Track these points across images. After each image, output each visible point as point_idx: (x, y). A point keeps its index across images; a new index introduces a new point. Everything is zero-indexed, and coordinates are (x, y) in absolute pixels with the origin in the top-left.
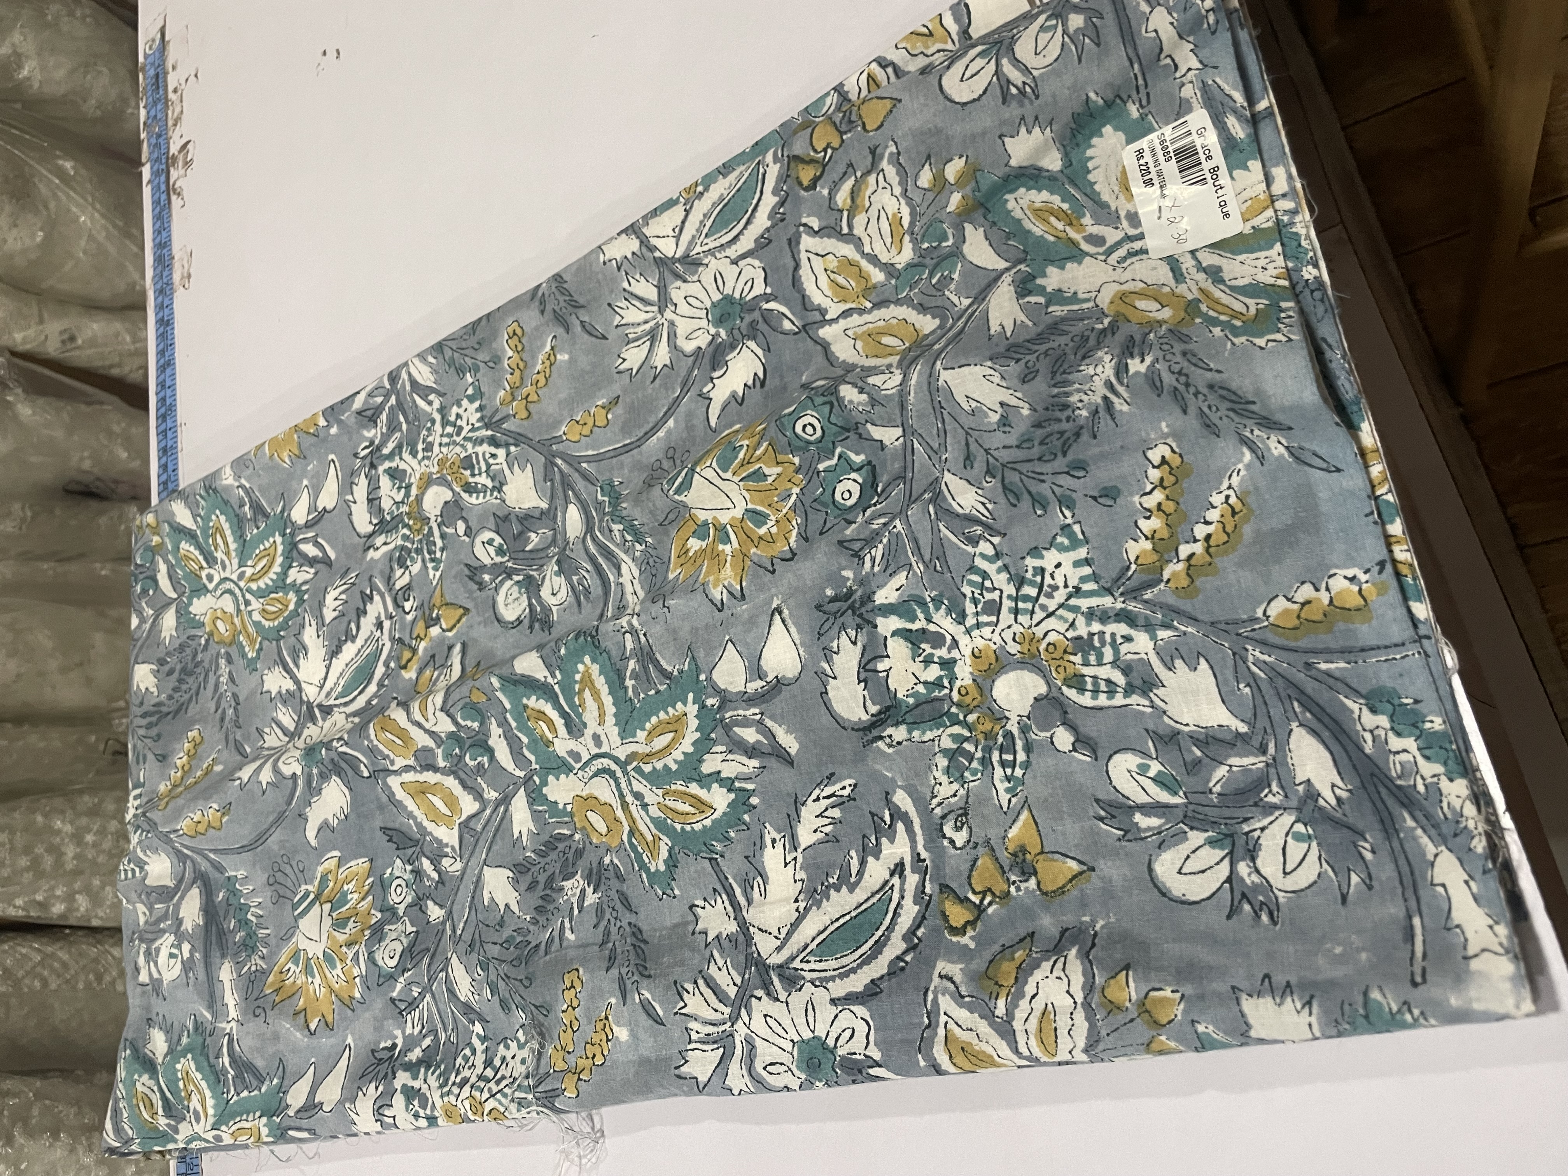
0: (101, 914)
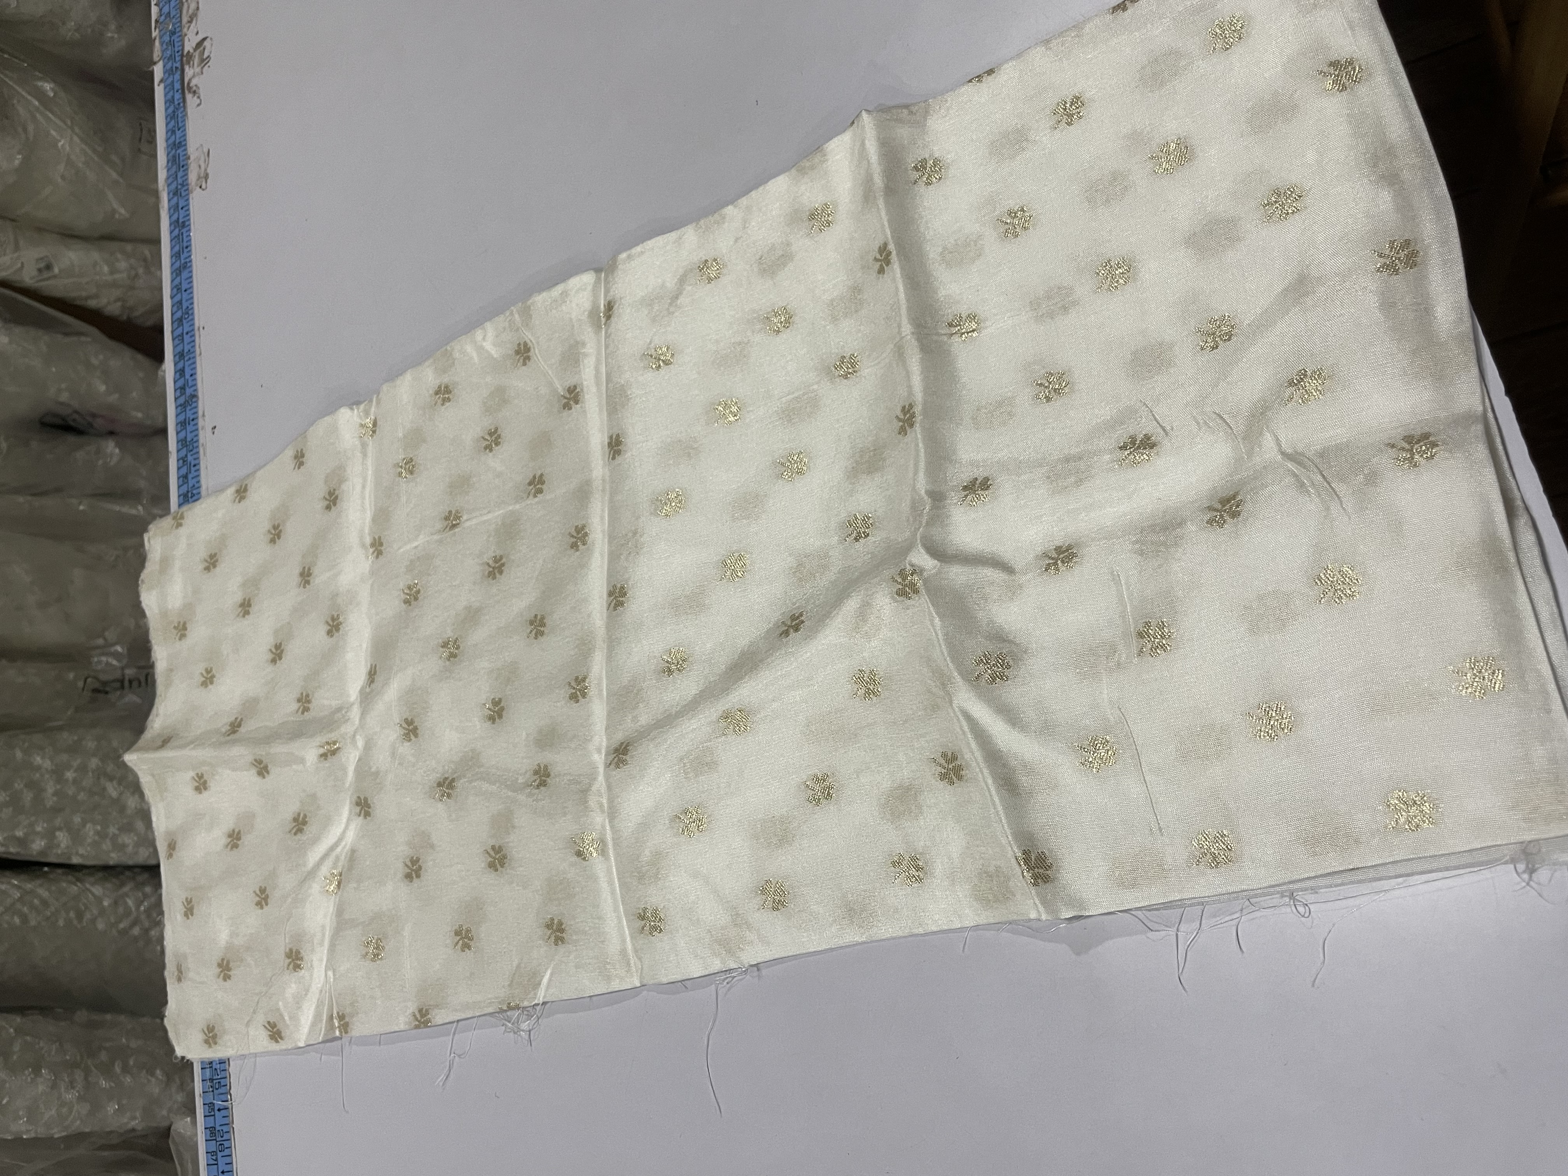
0: (81, 851)
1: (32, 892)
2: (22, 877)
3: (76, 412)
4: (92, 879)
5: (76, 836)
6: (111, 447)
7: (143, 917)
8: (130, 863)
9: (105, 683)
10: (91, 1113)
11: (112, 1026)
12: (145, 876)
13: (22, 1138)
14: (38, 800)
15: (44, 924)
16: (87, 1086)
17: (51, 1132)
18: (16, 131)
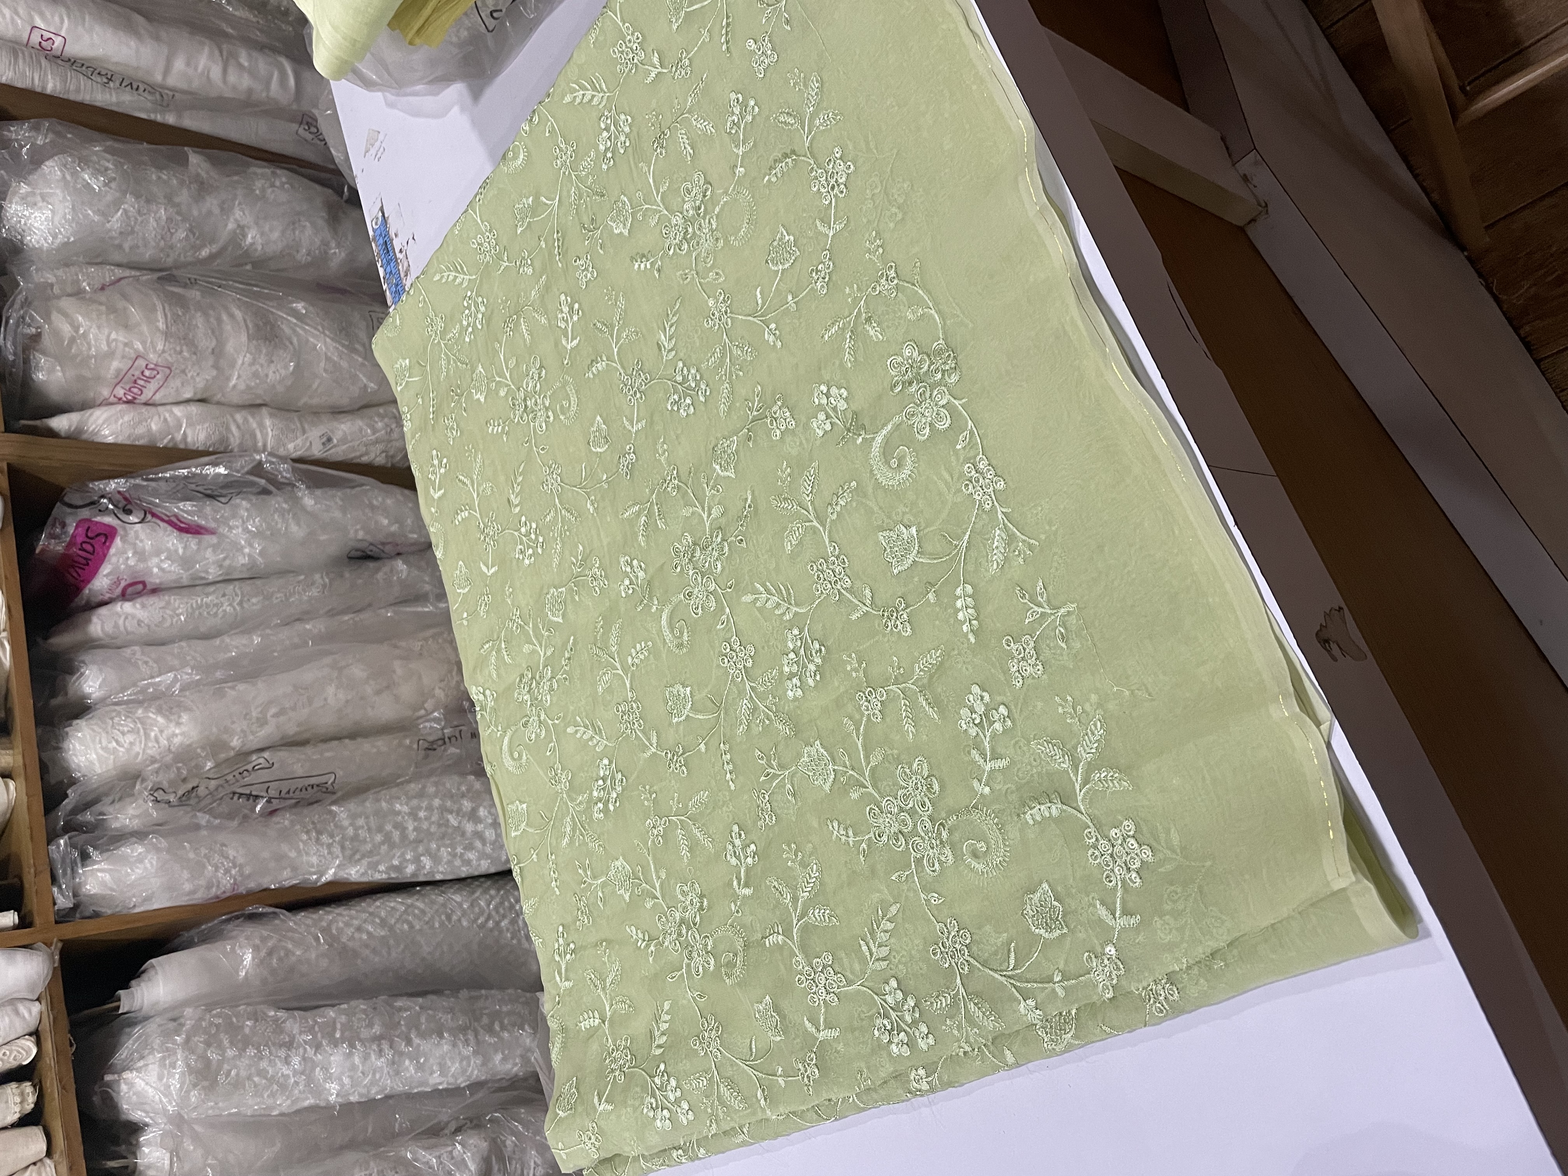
0: (441, 869)
1: (412, 905)
2: (404, 895)
3: (371, 544)
4: (452, 890)
5: (436, 858)
6: (400, 565)
7: (493, 913)
8: (476, 873)
9: (432, 743)
10: (484, 1064)
11: (487, 998)
12: (489, 883)
13: (438, 1090)
14: (404, 836)
15: (425, 927)
16: (478, 1042)
17: (459, 1082)
18: (285, 345)
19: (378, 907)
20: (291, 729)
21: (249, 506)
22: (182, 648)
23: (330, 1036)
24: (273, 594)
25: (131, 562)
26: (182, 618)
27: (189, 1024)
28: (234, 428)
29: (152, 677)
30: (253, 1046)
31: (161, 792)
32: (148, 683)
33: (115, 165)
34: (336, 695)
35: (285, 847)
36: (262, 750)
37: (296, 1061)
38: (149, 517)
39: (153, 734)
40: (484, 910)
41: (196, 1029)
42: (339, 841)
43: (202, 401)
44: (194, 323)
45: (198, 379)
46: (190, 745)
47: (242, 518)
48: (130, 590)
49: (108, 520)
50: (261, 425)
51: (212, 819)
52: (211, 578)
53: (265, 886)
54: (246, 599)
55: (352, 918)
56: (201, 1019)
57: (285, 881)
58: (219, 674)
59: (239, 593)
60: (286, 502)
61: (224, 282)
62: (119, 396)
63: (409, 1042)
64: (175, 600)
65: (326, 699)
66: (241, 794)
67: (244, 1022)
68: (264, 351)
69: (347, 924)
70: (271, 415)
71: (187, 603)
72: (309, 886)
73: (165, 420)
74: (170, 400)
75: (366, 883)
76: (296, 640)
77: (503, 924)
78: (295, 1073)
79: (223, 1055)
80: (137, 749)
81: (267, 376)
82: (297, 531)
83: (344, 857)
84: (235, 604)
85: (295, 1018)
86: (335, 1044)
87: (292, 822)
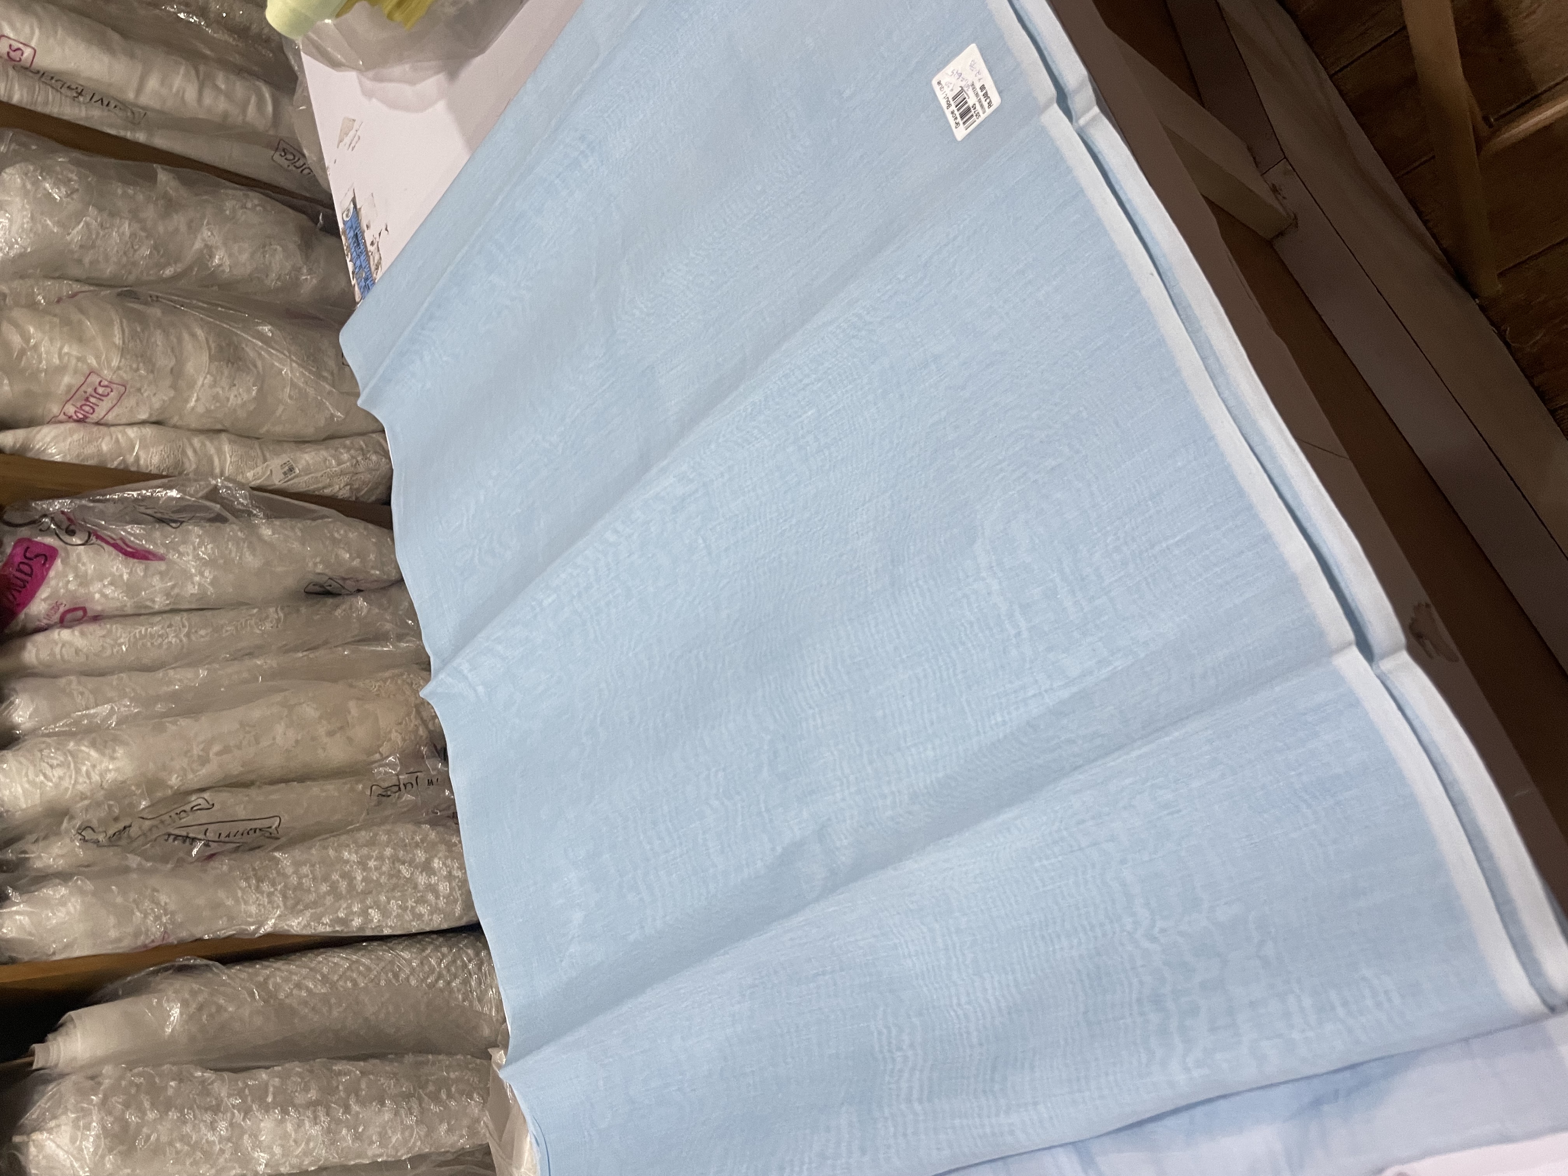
0: (390, 923)
1: (357, 961)
2: (349, 951)
3: (331, 579)
4: (401, 947)
5: (385, 913)
6: (360, 602)
7: (444, 972)
8: (428, 929)
9: (386, 789)
10: (428, 1135)
11: (434, 1063)
12: (441, 939)
13: (377, 1162)
14: (351, 886)
15: (370, 985)
16: (423, 1111)
17: (399, 1154)
18: (249, 368)
19: (320, 962)
20: (234, 766)
21: (201, 532)
22: (121, 679)
23: (261, 1099)
24: (222, 627)
25: (72, 587)
26: (124, 649)
27: (107, 1082)
28: (190, 453)
29: (87, 708)
30: (176, 1108)
31: (90, 831)
32: (83, 716)
33: (80, 178)
34: (285, 734)
35: (221, 894)
36: (202, 790)
37: (222, 1125)
38: (93, 539)
39: (84, 769)
40: (434, 968)
41: (114, 1089)
42: (281, 890)
43: (158, 423)
44: (153, 340)
45: (154, 400)
46: (124, 782)
47: (193, 543)
48: (69, 616)
49: (50, 540)
50: (220, 451)
51: (144, 862)
52: (157, 607)
53: (198, 936)
54: (193, 631)
55: (291, 973)
56: (121, 1078)
57: (220, 930)
58: (159, 707)
59: (187, 624)
60: (241, 530)
61: (188, 301)
62: (70, 414)
63: (347, 1109)
64: (117, 629)
65: (274, 739)
66: (177, 837)
67: (168, 1083)
68: (226, 372)
69: (286, 980)
70: (230, 442)
71: (130, 633)
72: (247, 937)
73: (117, 441)
74: (124, 421)
75: (309, 936)
76: (245, 675)
77: (454, 984)
78: (221, 1139)
79: (142, 1118)
80: (66, 783)
81: (228, 399)
82: (252, 561)
83: (285, 905)
84: (182, 636)
85: (223, 1080)
86: (267, 1109)
87: (231, 869)
